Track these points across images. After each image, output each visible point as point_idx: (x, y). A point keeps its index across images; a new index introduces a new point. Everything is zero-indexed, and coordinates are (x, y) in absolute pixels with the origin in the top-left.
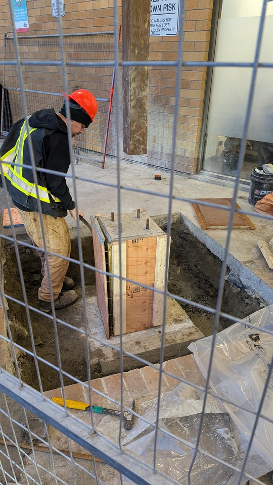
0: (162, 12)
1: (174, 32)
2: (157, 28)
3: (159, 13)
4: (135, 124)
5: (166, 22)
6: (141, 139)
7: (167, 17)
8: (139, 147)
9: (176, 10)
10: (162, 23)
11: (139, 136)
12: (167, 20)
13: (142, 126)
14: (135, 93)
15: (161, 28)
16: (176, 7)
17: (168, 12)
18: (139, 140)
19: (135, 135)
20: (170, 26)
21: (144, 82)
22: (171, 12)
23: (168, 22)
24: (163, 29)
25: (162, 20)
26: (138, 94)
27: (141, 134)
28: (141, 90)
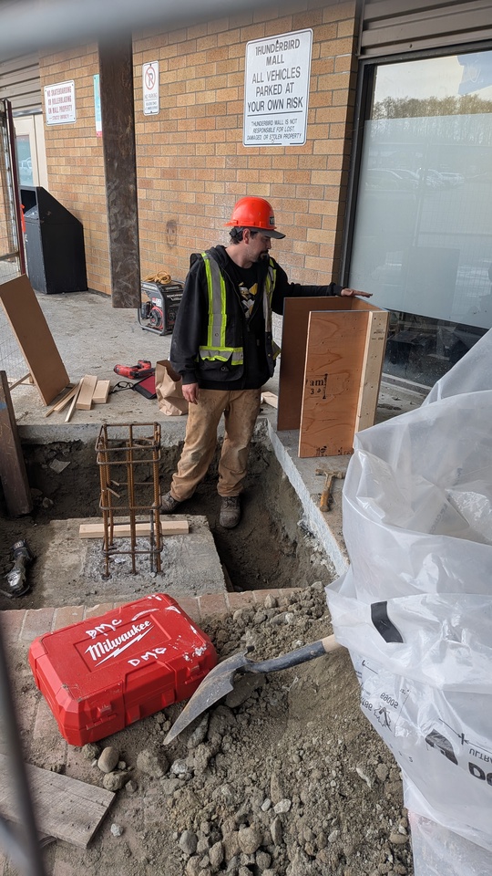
0: (285, 110)
1: (301, 139)
2: (277, 133)
3: (281, 110)
4: (120, 263)
5: (290, 125)
6: (130, 286)
7: (291, 116)
8: (127, 297)
9: (304, 108)
10: (285, 126)
11: (127, 281)
12: (292, 122)
13: (130, 267)
14: (117, 221)
15: (283, 133)
16: (304, 102)
17: (293, 109)
18: (126, 287)
19: (120, 280)
20: (296, 131)
21: (129, 207)
22: (297, 109)
23: (292, 125)
24: (286, 136)
25: (284, 122)
26: (122, 223)
27: (129, 279)
28: (126, 218)
